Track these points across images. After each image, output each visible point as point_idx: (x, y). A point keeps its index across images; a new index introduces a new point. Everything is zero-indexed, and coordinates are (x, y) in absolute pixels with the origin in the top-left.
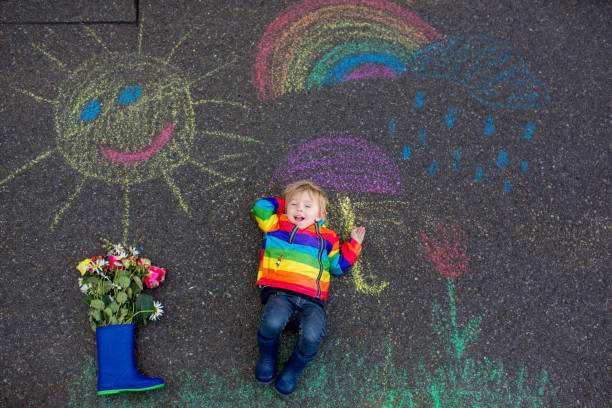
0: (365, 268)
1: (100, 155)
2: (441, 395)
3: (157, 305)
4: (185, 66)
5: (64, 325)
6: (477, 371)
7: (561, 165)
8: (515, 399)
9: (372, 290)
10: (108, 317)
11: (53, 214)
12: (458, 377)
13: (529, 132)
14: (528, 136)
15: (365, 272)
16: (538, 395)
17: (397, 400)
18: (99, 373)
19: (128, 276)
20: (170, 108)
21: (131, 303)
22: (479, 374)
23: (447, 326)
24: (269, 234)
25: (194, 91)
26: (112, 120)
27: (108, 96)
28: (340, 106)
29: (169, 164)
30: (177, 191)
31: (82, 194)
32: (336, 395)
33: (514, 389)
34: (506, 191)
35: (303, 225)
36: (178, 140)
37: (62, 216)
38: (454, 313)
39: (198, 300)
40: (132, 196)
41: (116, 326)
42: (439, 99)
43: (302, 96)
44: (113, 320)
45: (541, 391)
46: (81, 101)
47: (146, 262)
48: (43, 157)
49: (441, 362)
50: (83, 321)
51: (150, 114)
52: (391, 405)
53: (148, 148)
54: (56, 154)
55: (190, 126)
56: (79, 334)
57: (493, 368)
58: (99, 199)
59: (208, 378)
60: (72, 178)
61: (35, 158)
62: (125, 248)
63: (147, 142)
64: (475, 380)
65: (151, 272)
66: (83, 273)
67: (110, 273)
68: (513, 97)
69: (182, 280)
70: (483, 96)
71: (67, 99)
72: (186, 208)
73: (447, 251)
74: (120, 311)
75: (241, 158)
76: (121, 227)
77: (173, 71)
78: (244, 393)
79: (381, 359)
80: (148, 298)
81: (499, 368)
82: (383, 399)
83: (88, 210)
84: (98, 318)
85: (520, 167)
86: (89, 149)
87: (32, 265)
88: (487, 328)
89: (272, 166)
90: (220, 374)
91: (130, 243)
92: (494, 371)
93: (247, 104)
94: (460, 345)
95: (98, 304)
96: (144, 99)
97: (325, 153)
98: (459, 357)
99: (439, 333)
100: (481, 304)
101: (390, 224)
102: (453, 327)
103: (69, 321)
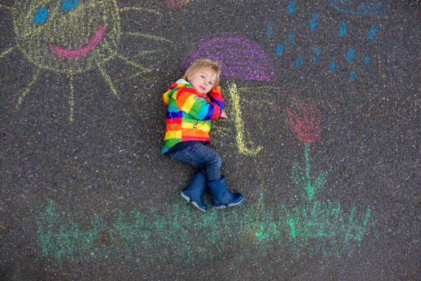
0: (246, 136)
1: (50, 51)
2: (296, 225)
5: (31, 178)
6: (322, 209)
7: (394, 60)
8: (347, 228)
9: (251, 152)
11: (18, 96)
12: (309, 214)
13: (372, 33)
14: (371, 37)
15: (246, 139)
16: (363, 225)
17: (265, 229)
20: (101, 14)
22: (323, 211)
23: (303, 178)
26: (58, 23)
27: (53, 4)
28: (230, 13)
29: (102, 58)
30: (108, 79)
31: (38, 81)
32: (223, 226)
33: (346, 221)
34: (352, 79)
36: (108, 40)
37: (25, 99)
38: (307, 169)
39: (126, 159)
40: (75, 83)
42: (306, 7)
45: (365, 223)
46: (33, 8)
48: (6, 52)
49: (298, 203)
51: (86, 19)
52: (261, 232)
53: (85, 45)
54: (16, 50)
55: (117, 28)
56: (42, 185)
57: (333, 207)
58: (51, 85)
59: (134, 215)
60: (30, 69)
63: (84, 41)
64: (320, 215)
68: (362, 6)
69: (114, 145)
70: (339, 5)
71: (22, 6)
72: (115, 92)
73: (306, 124)
75: (155, 54)
76: (68, 106)
78: (159, 224)
79: (256, 201)
81: (337, 207)
82: (256, 229)
83: (43, 93)
85: (363, 61)
86: (41, 47)
87: (4, 134)
88: (331, 181)
89: (179, 59)
90: (142, 211)
92: (334, 210)
93: (160, 11)
94: (311, 191)
96: (81, 7)
97: (218, 50)
98: (310, 199)
99: (297, 183)
100: (328, 163)
101: (265, 104)
102: (307, 179)
103: (34, 175)
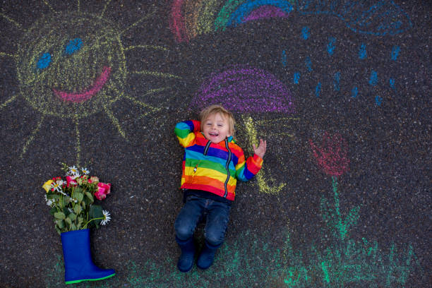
0: (267, 173)
1: (54, 96)
2: (329, 269)
3: (106, 214)
4: (116, 19)
5: (36, 232)
6: (357, 249)
7: (422, 80)
8: (387, 269)
9: (272, 190)
10: (69, 225)
11: (22, 146)
12: (343, 255)
13: (395, 54)
14: (394, 58)
15: (266, 176)
16: (405, 265)
17: (295, 275)
18: (65, 267)
19: (82, 193)
20: (106, 55)
21: (85, 212)
22: (359, 251)
23: (333, 215)
24: (188, 148)
25: (124, 39)
26: (62, 67)
27: (57, 48)
28: (241, 43)
29: (108, 99)
30: (115, 121)
31: (43, 129)
32: (247, 274)
33: (386, 261)
34: (377, 104)
35: (217, 140)
36: (114, 80)
37: (30, 147)
38: (337, 205)
39: (137, 206)
40: (80, 127)
41: (76, 231)
42: (321, 31)
43: (210, 37)
44: (73, 227)
45: (408, 262)
46: (36, 54)
47: (95, 180)
48: (10, 101)
49: (329, 244)
50: (51, 227)
51: (91, 60)
52: (290, 279)
53: (91, 88)
54: (20, 98)
55: (122, 68)
56: (48, 238)
57: (369, 246)
58: (55, 132)
59: (149, 266)
60: (34, 116)
61: (3, 103)
62: (78, 169)
63: (89, 84)
64: (356, 256)
65: (99, 188)
66: (48, 191)
67: (68, 190)
68: (381, 26)
69: (123, 192)
70: (357, 27)
71: (25, 53)
72: (123, 134)
73: (331, 156)
74: (77, 220)
75: (164, 91)
76: (75, 153)
77: (106, 24)
78: (177, 276)
79: (282, 244)
80: (98, 208)
81: (374, 245)
82: (285, 275)
83: (48, 141)
84: (61, 226)
85: (388, 84)
86: (45, 92)
87: (9, 187)
88: (364, 216)
89: (189, 96)
90: (158, 262)
91: (82, 165)
92: (371, 249)
93: (167, 47)
94: (343, 229)
95: (60, 215)
96: (85, 49)
97: (231, 83)
98: (343, 239)
99: (327, 221)
100: (359, 196)
101: (285, 137)
102: (337, 216)
103: (41, 229)
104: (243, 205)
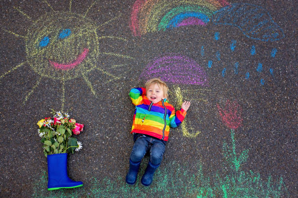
0: (188, 124)
1: (49, 65)
2: (227, 190)
3: (79, 144)
4: (94, 18)
5: (30, 154)
6: (246, 177)
7: (291, 71)
8: (266, 192)
9: (191, 135)
10: (53, 150)
11: (25, 96)
12: (237, 181)
13: (274, 53)
14: (273, 55)
15: (188, 126)
16: (278, 190)
17: (205, 193)
18: (49, 179)
19: (64, 128)
20: (86, 41)
21: (65, 142)
22: (247, 179)
23: (231, 154)
24: (138, 106)
25: (99, 32)
26: (56, 47)
27: (54, 34)
28: (175, 40)
29: (86, 69)
30: (89, 84)
31: (40, 85)
32: (172, 190)
33: (265, 187)
35: (155, 101)
36: (90, 57)
37: (30, 97)
38: (234, 148)
39: (101, 140)
40: (66, 86)
41: (58, 154)
42: (227, 36)
43: (156, 34)
44: (56, 151)
45: (279, 188)
46: (39, 37)
47: (73, 121)
48: (19, 66)
49: (228, 173)
50: (40, 152)
51: (76, 44)
52: (201, 196)
53: (74, 61)
54: (27, 65)
55: (96, 50)
56: (38, 159)
57: (254, 176)
58: (49, 88)
59: (106, 182)
60: (35, 77)
61: (15, 67)
62: (62, 114)
63: (74, 58)
64: (245, 182)
65: (76, 126)
66: (40, 127)
67: (55, 127)
68: (265, 35)
69: (92, 130)
70: (250, 35)
71: (32, 35)
72: (94, 93)
73: (231, 116)
74: (60, 147)
75: (123, 66)
76: (60, 102)
77: (88, 21)
78: (125, 189)
79: (196, 171)
80: (74, 140)
81: (258, 176)
83: (43, 93)
84: (48, 150)
85: (269, 72)
86: (44, 62)
87: (14, 123)
88: (251, 156)
89: (139, 71)
90: (112, 179)
91: (65, 111)
92: (255, 178)
93: (127, 39)
95: (48, 143)
96: (73, 36)
97: (167, 64)
98: (237, 171)
99: (227, 158)
100: (248, 143)
101: (201, 101)
102: (234, 155)
103: (33, 152)
104: (172, 144)
